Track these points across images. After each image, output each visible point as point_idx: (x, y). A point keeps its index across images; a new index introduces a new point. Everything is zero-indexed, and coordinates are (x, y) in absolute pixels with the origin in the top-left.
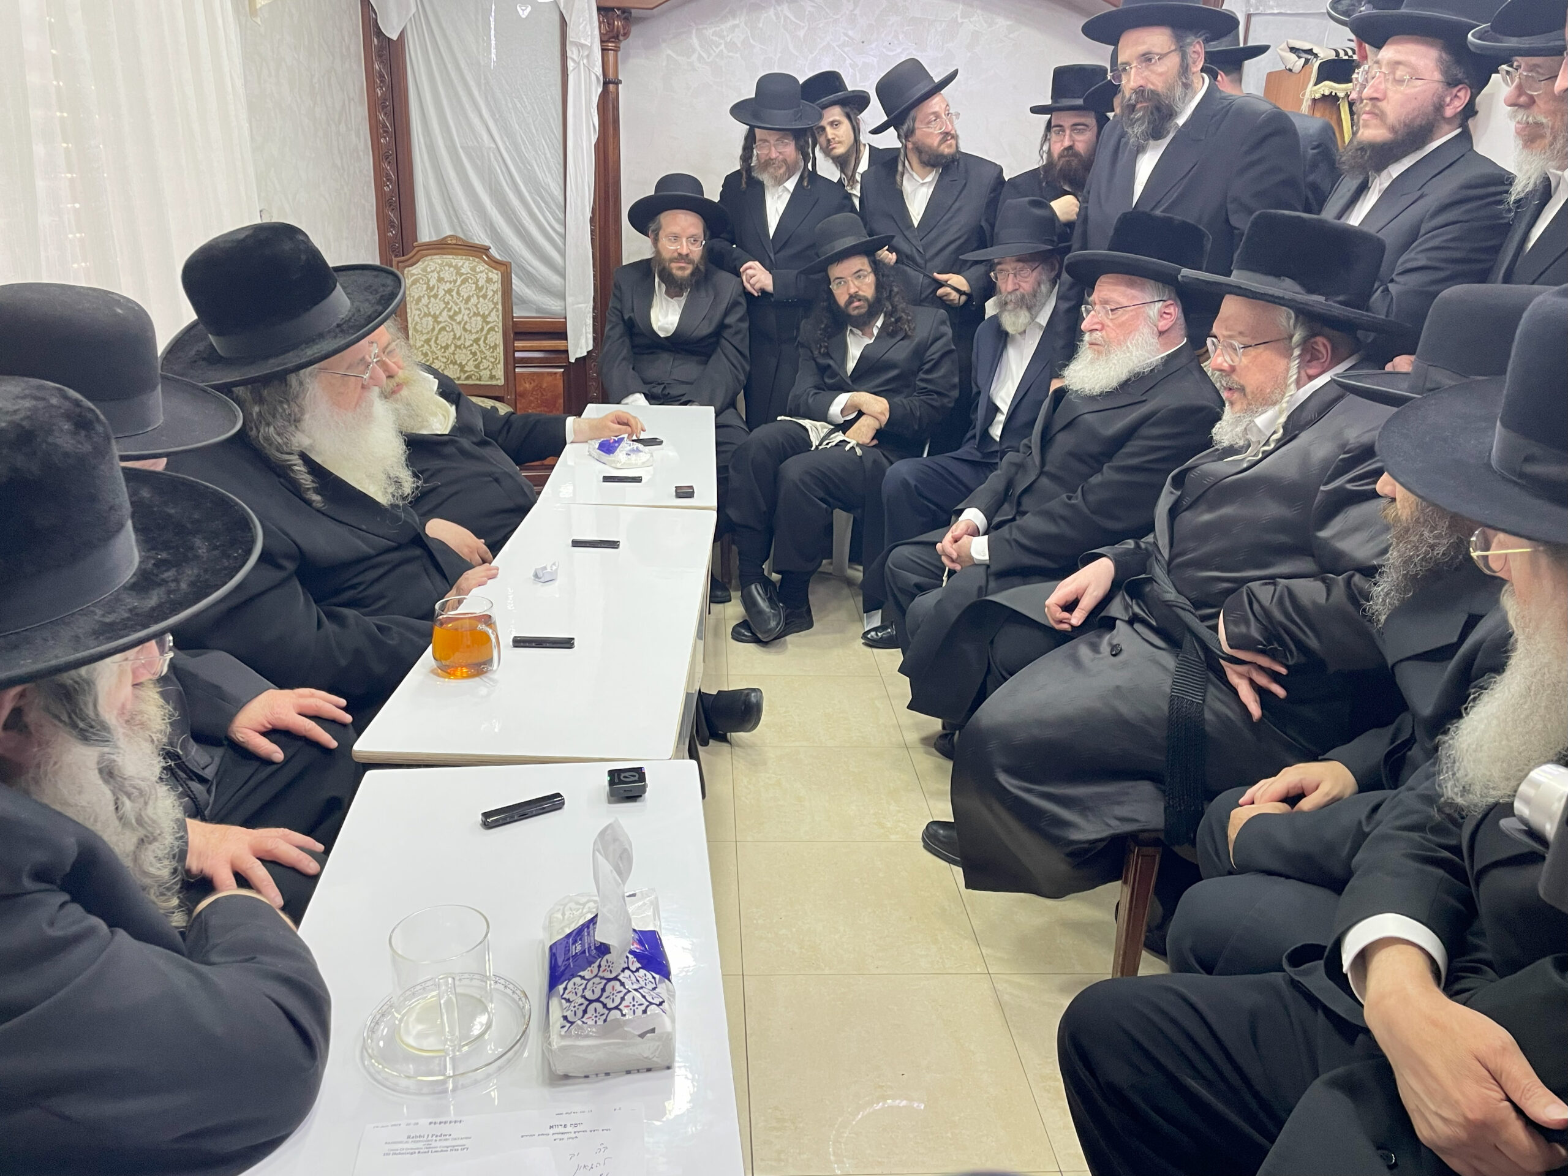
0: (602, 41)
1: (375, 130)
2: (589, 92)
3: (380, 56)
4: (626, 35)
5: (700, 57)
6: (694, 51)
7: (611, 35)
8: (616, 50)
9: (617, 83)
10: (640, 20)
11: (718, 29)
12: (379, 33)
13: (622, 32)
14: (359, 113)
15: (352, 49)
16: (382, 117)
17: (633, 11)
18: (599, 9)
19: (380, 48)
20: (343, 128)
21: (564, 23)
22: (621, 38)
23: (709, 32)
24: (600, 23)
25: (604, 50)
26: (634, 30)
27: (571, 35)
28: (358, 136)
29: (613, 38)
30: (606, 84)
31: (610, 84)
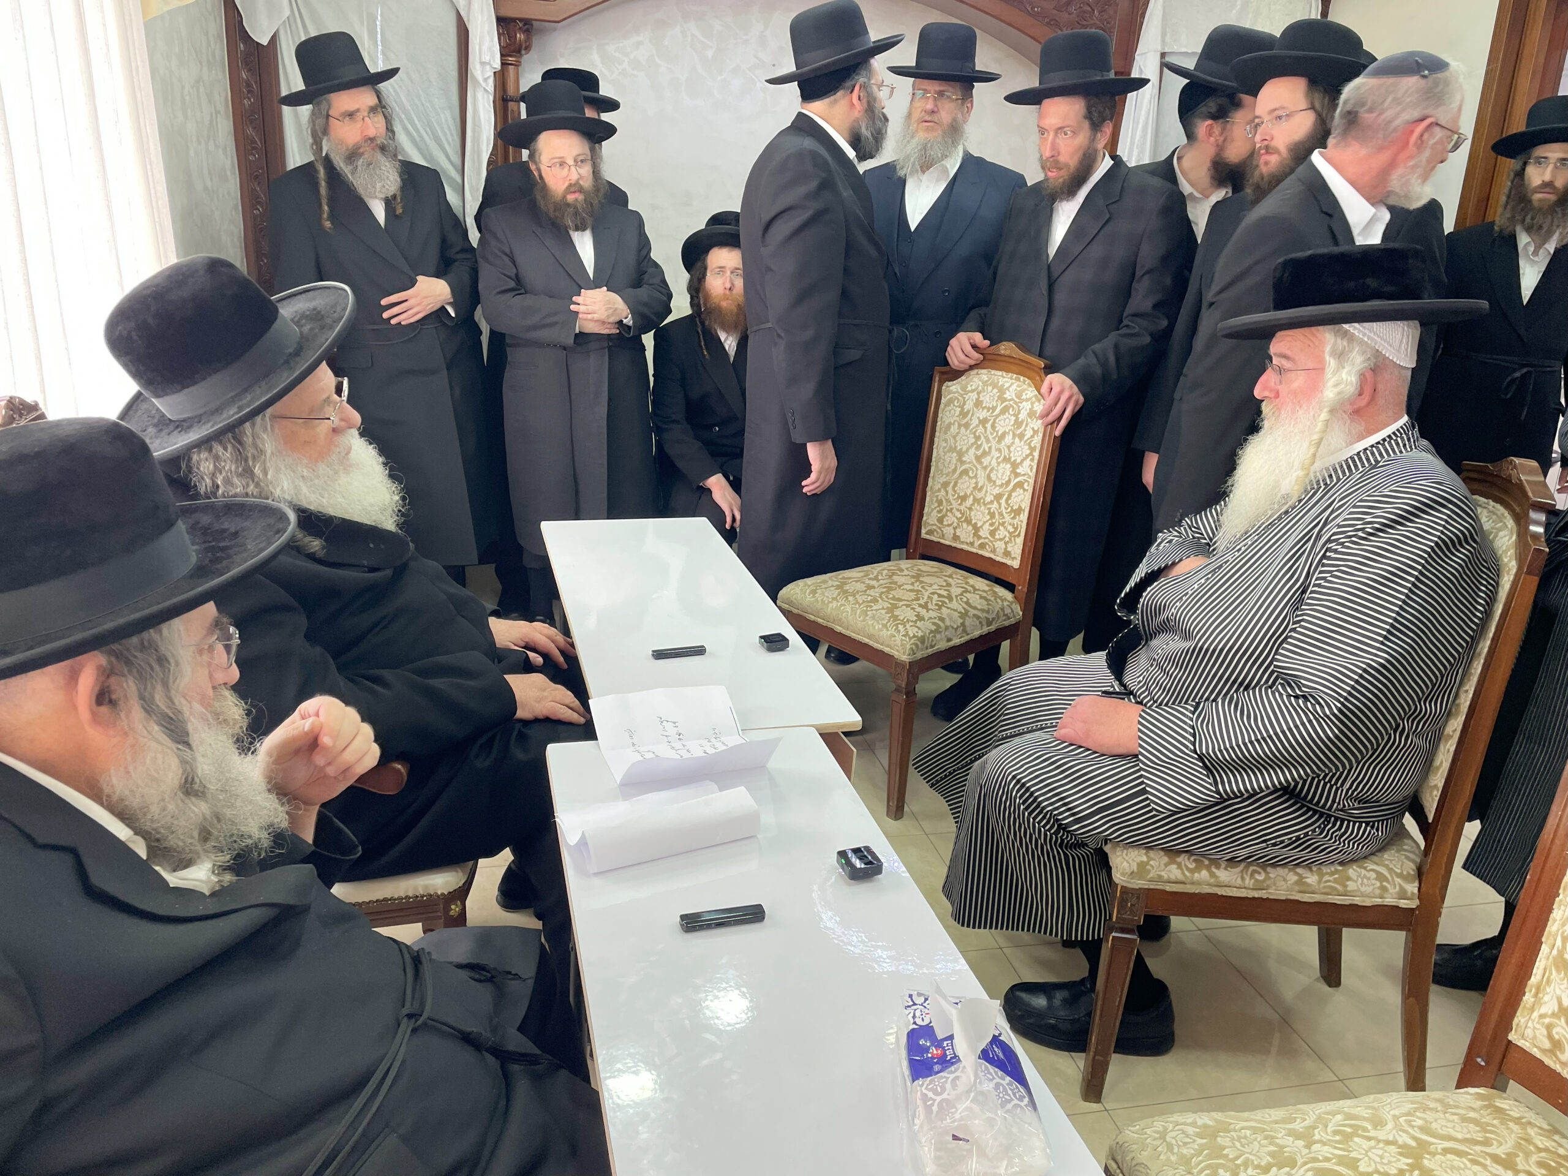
0: (502, 55)
3: (247, 64)
4: (528, 48)
7: (512, 48)
8: (517, 65)
10: (541, 31)
11: (621, 45)
12: (245, 35)
13: (524, 46)
14: (226, 128)
15: (217, 55)
16: (250, 132)
17: (536, 23)
18: (497, 21)
19: (247, 55)
20: (211, 145)
22: (523, 52)
24: (499, 35)
25: (504, 65)
26: (535, 41)
28: (225, 153)
29: (513, 52)
30: (505, 101)
31: (510, 102)
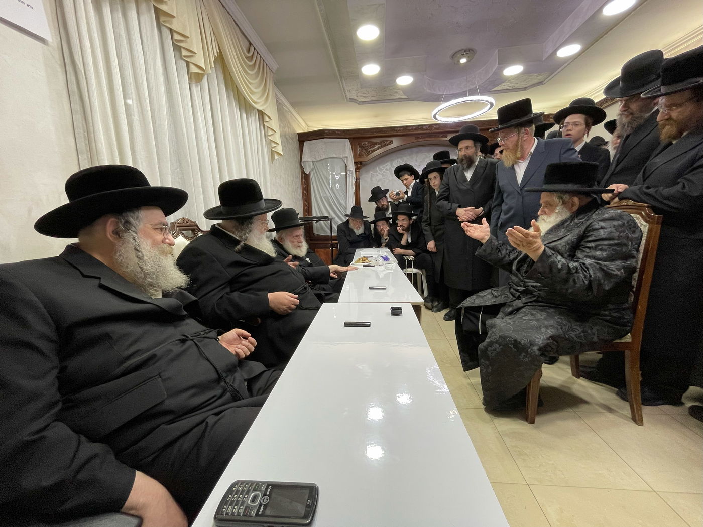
0: (355, 170)
1: (303, 194)
2: (352, 181)
3: (305, 178)
5: (379, 173)
6: (377, 171)
8: (359, 171)
9: (359, 179)
10: (364, 165)
12: (305, 173)
13: (360, 167)
14: (300, 191)
15: (298, 176)
16: (305, 192)
17: (363, 162)
18: (355, 162)
19: (305, 176)
20: (296, 193)
21: (346, 166)
22: (360, 169)
23: (381, 167)
24: (355, 165)
25: (356, 172)
26: (363, 167)
27: (348, 168)
28: (299, 195)
29: (358, 169)
30: (356, 179)
31: (357, 180)
